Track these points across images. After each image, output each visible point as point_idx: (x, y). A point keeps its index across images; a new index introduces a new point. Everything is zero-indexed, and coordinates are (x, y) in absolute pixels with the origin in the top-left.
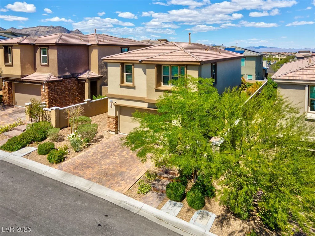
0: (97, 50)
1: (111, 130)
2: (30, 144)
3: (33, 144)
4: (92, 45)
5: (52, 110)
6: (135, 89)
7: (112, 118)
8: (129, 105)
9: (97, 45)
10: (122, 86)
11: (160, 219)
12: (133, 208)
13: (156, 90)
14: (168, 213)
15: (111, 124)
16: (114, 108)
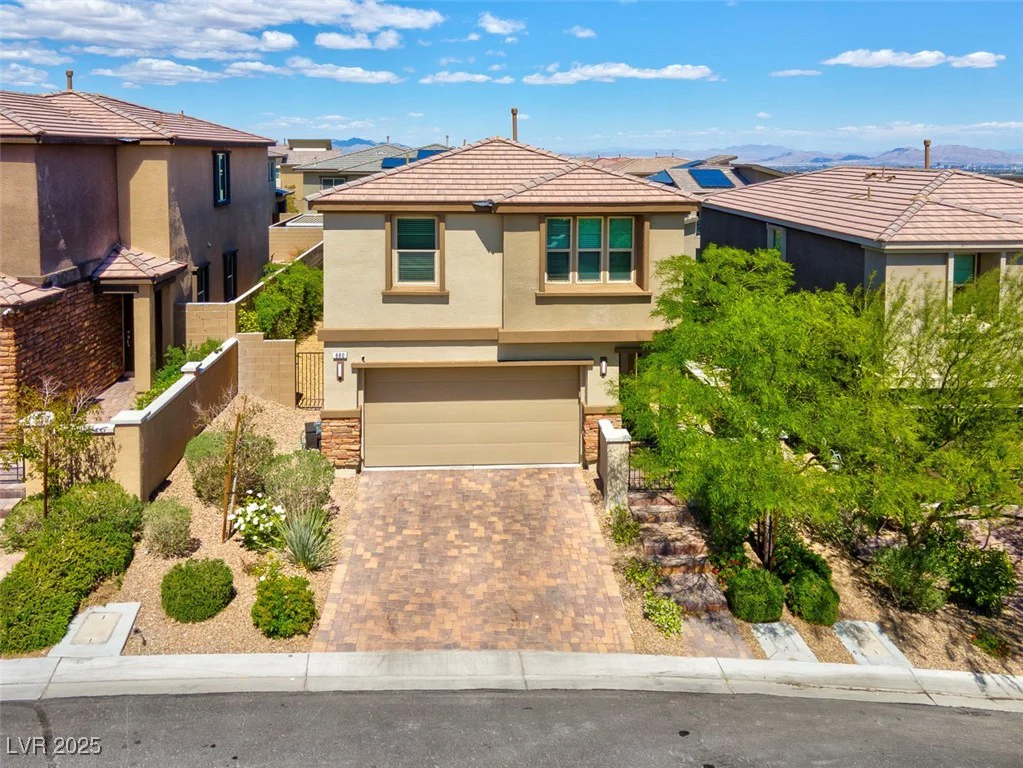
0: (165, 162)
1: (338, 462)
2: (93, 595)
3: (101, 591)
4: (142, 143)
5: (117, 426)
6: (448, 303)
7: (343, 419)
8: (421, 361)
9: (168, 143)
10: (389, 298)
11: (797, 684)
12: (705, 682)
13: (542, 300)
14: (792, 659)
15: (338, 441)
16: (352, 379)
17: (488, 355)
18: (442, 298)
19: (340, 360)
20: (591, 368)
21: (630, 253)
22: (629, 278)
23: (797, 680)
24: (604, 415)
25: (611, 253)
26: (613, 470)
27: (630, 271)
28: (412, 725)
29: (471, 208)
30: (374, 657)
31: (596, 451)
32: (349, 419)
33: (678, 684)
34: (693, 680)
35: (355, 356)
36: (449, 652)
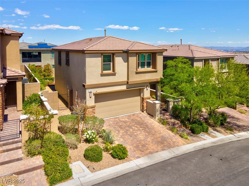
0: (18, 41)
6: (116, 75)
7: (91, 108)
10: (102, 75)
11: (214, 143)
12: (202, 146)
13: (137, 73)
14: (210, 139)
15: (90, 114)
16: (93, 97)
17: (124, 88)
18: (114, 74)
19: (90, 92)
20: (145, 88)
21: (150, 62)
22: (150, 67)
23: (214, 142)
24: (148, 99)
25: (147, 62)
26: (157, 110)
27: (150, 66)
28: (169, 168)
29: (122, 52)
30: (146, 157)
31: (146, 107)
32: (93, 108)
33: (199, 148)
34: (200, 147)
35: (94, 91)
36: (157, 153)
